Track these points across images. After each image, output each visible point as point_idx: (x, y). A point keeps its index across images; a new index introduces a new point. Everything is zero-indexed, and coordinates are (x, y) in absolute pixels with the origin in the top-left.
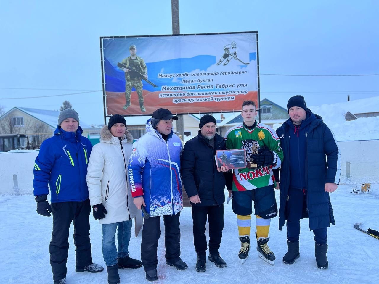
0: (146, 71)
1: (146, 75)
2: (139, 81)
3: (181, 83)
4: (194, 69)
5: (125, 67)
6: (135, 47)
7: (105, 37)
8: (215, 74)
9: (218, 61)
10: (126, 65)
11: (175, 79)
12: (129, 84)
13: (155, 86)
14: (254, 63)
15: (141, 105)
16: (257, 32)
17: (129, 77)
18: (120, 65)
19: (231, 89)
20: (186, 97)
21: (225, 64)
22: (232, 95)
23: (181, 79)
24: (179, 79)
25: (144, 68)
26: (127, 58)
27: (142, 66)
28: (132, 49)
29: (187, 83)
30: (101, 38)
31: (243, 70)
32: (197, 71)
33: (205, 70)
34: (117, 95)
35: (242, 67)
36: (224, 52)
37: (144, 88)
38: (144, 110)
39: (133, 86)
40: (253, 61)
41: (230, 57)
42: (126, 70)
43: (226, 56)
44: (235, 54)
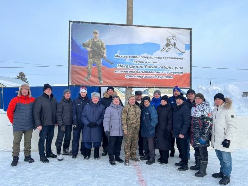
0: (105, 51)
1: (105, 55)
2: (100, 58)
3: (133, 62)
4: (143, 53)
5: (88, 47)
6: (97, 31)
7: (74, 22)
8: (159, 58)
9: (161, 48)
10: (89, 45)
11: (128, 59)
12: (90, 60)
13: (112, 64)
14: (188, 52)
15: (100, 79)
16: (191, 29)
17: (91, 55)
18: (84, 45)
19: (171, 70)
20: (136, 74)
21: (167, 51)
22: (171, 75)
23: (132, 60)
24: (131, 59)
25: (104, 49)
26: (90, 39)
27: (102, 47)
28: (95, 33)
29: (137, 64)
30: (70, 22)
31: (180, 56)
32: (145, 55)
33: (152, 54)
34: (81, 69)
35: (179, 54)
36: (166, 42)
37: (103, 64)
38: (102, 82)
39: (94, 62)
40: (187, 50)
41: (171, 46)
42: (89, 49)
43: (167, 45)
44: (175, 44)
